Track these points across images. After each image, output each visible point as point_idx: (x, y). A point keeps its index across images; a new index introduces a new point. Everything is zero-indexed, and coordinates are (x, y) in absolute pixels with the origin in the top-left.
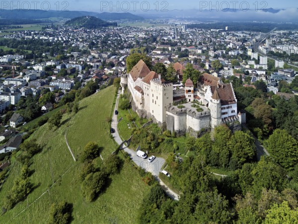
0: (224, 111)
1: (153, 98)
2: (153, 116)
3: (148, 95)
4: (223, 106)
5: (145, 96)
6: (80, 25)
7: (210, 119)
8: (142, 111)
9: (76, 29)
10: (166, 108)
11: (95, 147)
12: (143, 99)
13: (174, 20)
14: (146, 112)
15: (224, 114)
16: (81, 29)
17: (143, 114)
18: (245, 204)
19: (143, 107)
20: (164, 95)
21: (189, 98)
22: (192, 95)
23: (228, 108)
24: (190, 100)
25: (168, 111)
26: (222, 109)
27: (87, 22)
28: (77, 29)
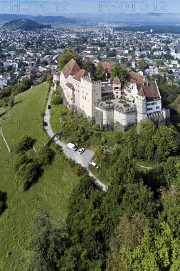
0: (149, 107)
1: (83, 94)
2: (83, 110)
3: (78, 91)
4: (148, 103)
5: (76, 92)
6: (17, 27)
7: (136, 115)
8: (73, 106)
9: (13, 30)
10: (95, 104)
11: (29, 139)
12: (74, 95)
13: (103, 23)
14: (77, 107)
15: (149, 109)
16: (18, 30)
17: (73, 109)
18: (170, 195)
19: (74, 102)
20: (94, 91)
21: (117, 94)
22: (120, 92)
23: (153, 104)
24: (117, 96)
25: (97, 106)
26: (147, 105)
27: (24, 24)
28: (15, 30)
